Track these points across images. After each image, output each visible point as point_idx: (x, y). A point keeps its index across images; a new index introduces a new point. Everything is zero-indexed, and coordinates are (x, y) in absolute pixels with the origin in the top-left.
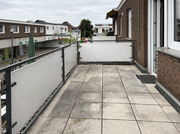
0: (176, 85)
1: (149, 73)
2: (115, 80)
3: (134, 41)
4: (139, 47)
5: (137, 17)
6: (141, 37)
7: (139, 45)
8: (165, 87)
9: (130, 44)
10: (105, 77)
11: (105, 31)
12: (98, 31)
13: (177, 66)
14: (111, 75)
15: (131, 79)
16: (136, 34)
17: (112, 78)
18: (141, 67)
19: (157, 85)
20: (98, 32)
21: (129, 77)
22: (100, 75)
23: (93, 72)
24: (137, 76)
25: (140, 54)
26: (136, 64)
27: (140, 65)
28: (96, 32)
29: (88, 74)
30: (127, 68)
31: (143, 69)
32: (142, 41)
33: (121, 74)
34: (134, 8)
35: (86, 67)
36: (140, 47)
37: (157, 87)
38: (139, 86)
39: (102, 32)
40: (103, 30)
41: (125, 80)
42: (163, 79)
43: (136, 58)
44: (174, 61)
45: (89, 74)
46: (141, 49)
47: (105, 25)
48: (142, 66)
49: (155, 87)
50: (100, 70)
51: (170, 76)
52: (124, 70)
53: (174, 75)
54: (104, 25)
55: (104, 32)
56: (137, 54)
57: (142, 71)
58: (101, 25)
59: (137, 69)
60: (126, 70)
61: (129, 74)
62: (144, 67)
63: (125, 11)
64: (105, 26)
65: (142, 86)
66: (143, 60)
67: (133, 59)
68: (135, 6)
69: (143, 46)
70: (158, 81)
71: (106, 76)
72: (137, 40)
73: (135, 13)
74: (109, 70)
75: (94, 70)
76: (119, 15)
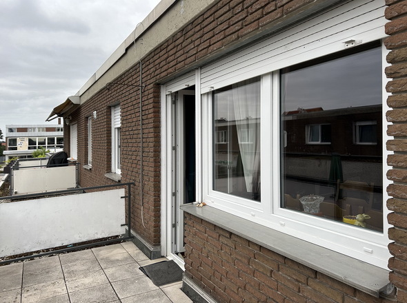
0: (225, 282)
1: (163, 257)
2: (99, 294)
3: (129, 184)
4: (143, 199)
5: (136, 132)
6: (145, 178)
7: (143, 195)
8: (203, 288)
9: (122, 192)
10: (75, 294)
11: (37, 145)
12: (18, 146)
13: (227, 245)
14: (87, 281)
15: (133, 283)
16: (135, 170)
17: (91, 289)
18: (147, 245)
19: (185, 284)
20: (16, 149)
21: (128, 276)
22: (60, 290)
23: (39, 283)
24: (141, 269)
25: (144, 215)
26: (133, 237)
27: (143, 241)
28: (11, 149)
29: (25, 295)
30: (117, 252)
31: (152, 249)
32: (150, 185)
33: (109, 271)
34: (129, 109)
35: (13, 272)
36: (146, 200)
37: (186, 289)
38: (153, 297)
39: (29, 148)
40: (31, 142)
41: (123, 289)
42: (197, 270)
43: (134, 223)
44: (219, 236)
45: (29, 294)
46: (146, 205)
47: (37, 130)
48: (150, 243)
49: (181, 289)
50: (56, 274)
51: (212, 264)
52: (113, 258)
53: (220, 263)
54: (34, 129)
55: (35, 148)
56: (136, 214)
57: (151, 255)
58: (24, 130)
59: (139, 251)
60: (117, 258)
61: (126, 267)
62: (154, 245)
63: (104, 110)
64: (37, 133)
65: (159, 295)
66: (152, 229)
67: (127, 228)
68: (130, 104)
69: (152, 199)
70: (188, 275)
71: (77, 289)
72: (137, 184)
73: (130, 120)
74: (78, 267)
75: (40, 277)
76: (83, 114)
